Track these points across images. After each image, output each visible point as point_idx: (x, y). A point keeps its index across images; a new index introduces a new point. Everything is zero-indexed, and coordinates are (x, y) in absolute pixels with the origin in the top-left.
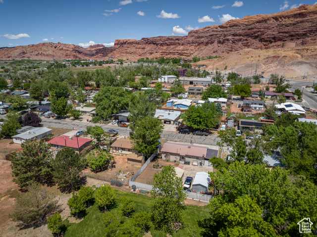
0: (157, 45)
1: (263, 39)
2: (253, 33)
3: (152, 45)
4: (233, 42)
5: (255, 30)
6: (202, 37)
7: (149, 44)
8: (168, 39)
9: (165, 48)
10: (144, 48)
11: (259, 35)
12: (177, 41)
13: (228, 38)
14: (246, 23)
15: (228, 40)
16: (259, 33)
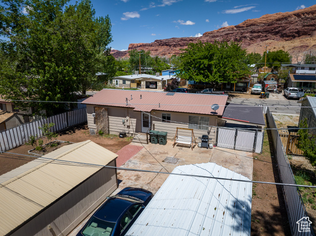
0: (170, 46)
1: (284, 34)
2: (273, 29)
3: (165, 46)
4: (251, 39)
5: (276, 25)
6: (217, 36)
7: (162, 45)
8: (182, 40)
9: (178, 48)
10: (156, 50)
11: (280, 30)
12: (191, 42)
13: (245, 35)
14: (264, 22)
15: (245, 37)
16: (280, 28)
